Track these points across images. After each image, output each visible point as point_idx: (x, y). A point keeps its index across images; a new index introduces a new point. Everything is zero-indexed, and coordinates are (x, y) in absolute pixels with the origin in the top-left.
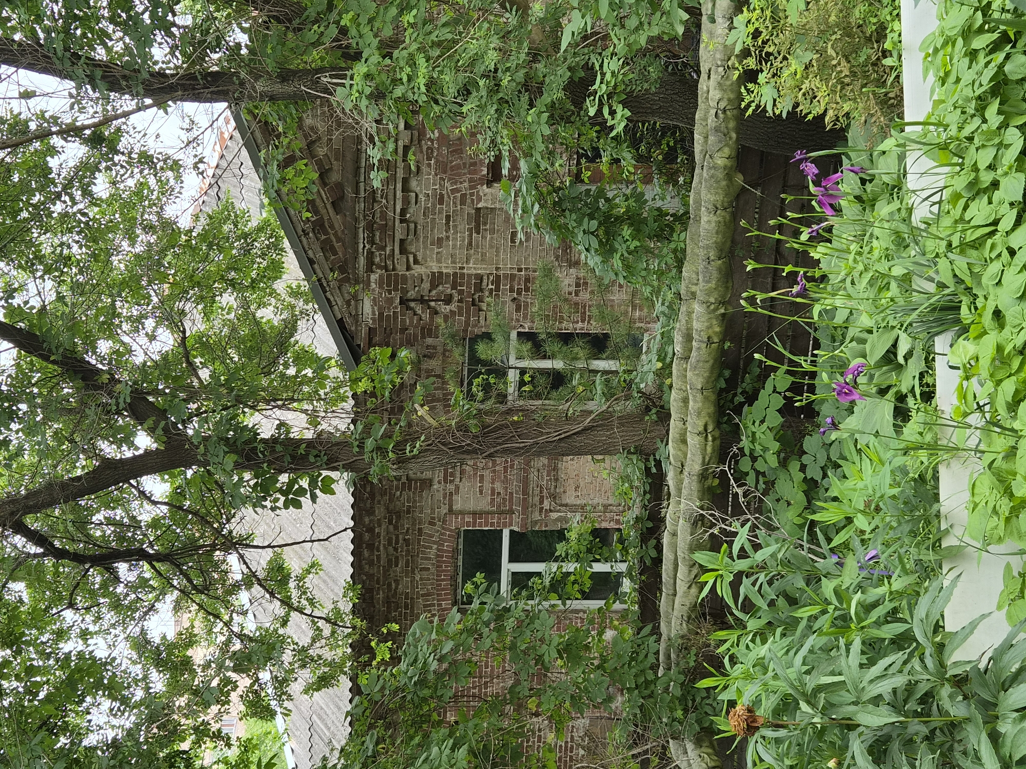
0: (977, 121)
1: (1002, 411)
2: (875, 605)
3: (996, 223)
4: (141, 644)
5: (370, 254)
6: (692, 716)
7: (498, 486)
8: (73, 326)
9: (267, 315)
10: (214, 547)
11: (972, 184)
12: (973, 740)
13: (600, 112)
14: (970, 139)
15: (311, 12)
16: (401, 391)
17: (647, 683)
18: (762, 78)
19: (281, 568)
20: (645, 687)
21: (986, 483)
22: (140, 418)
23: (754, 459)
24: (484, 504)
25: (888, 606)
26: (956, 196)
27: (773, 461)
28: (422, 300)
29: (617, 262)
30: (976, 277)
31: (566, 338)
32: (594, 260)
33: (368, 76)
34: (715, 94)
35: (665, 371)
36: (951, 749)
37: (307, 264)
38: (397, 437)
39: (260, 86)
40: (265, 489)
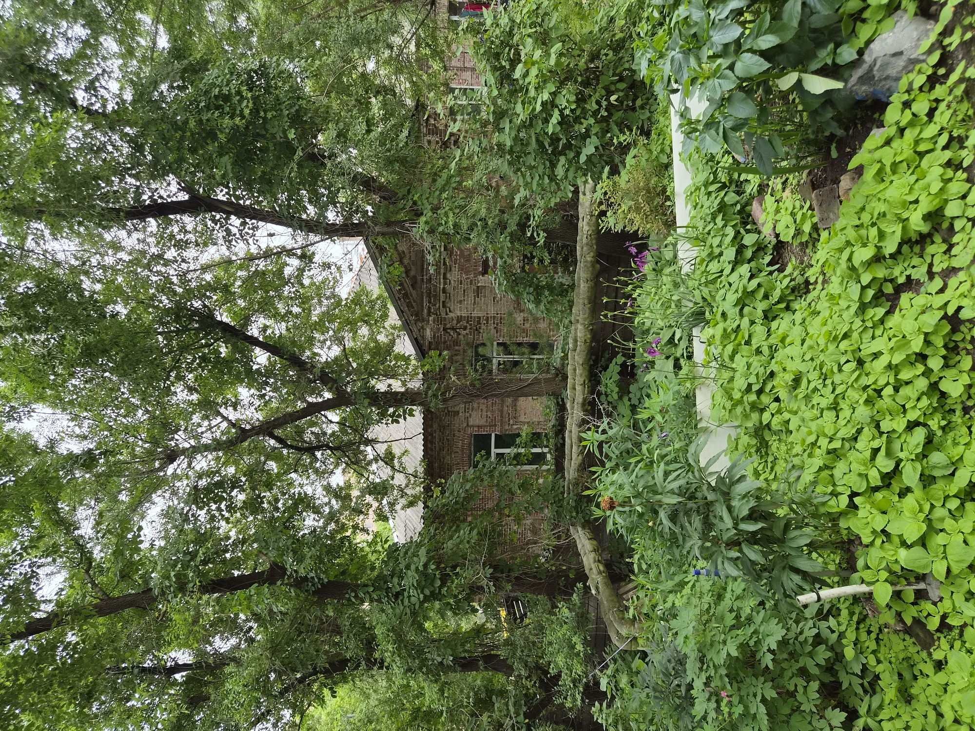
0: (712, 225)
1: (727, 360)
2: (666, 455)
3: (722, 271)
4: (328, 488)
5: (429, 308)
6: (580, 515)
7: (489, 414)
8: (294, 343)
9: (382, 338)
10: (360, 443)
11: (709, 255)
12: (719, 510)
13: (532, 235)
14: (709, 233)
15: (400, 195)
16: (443, 369)
17: (559, 500)
18: (608, 214)
19: (391, 453)
20: (559, 502)
21: (719, 394)
22: (324, 383)
23: (607, 396)
24: (483, 422)
25: (673, 455)
26: (703, 260)
27: (616, 396)
28: (453, 329)
29: (542, 307)
30: (713, 297)
31: (520, 344)
32: (531, 306)
33: (426, 223)
34: (586, 228)
35: (565, 358)
36: (708, 515)
37: (400, 313)
38: (442, 390)
39: (377, 229)
40: (383, 415)
